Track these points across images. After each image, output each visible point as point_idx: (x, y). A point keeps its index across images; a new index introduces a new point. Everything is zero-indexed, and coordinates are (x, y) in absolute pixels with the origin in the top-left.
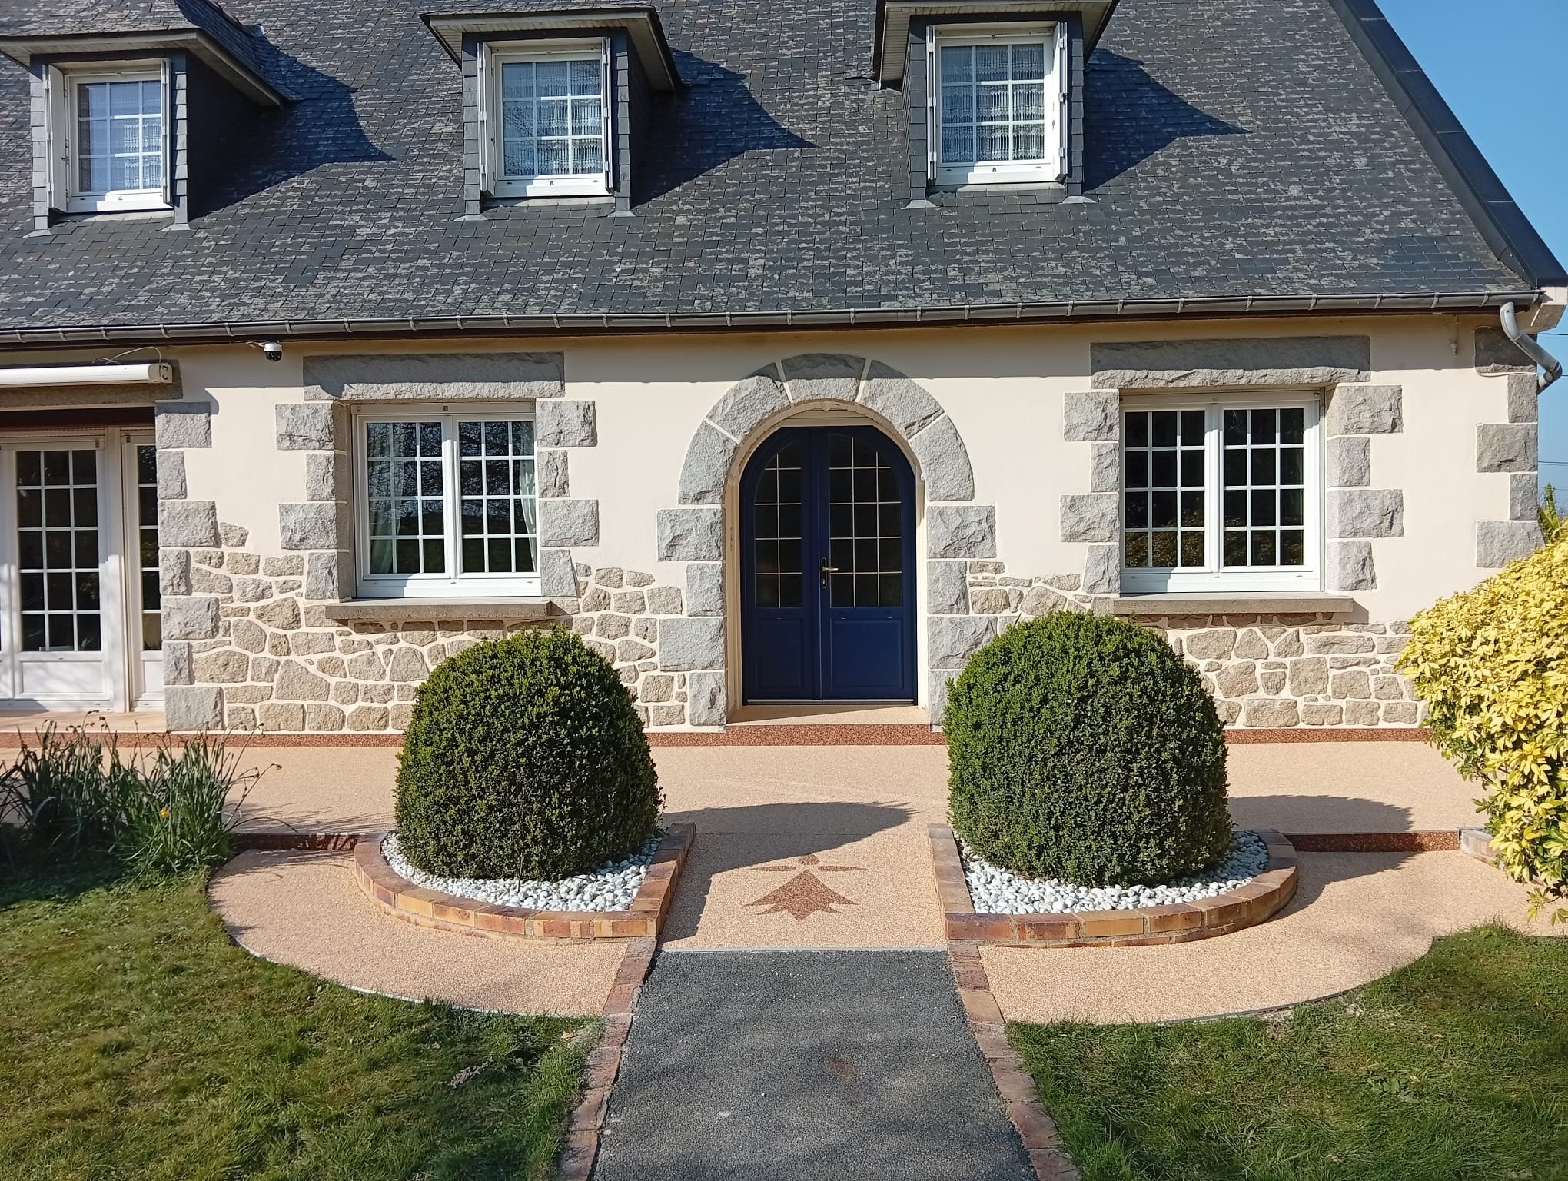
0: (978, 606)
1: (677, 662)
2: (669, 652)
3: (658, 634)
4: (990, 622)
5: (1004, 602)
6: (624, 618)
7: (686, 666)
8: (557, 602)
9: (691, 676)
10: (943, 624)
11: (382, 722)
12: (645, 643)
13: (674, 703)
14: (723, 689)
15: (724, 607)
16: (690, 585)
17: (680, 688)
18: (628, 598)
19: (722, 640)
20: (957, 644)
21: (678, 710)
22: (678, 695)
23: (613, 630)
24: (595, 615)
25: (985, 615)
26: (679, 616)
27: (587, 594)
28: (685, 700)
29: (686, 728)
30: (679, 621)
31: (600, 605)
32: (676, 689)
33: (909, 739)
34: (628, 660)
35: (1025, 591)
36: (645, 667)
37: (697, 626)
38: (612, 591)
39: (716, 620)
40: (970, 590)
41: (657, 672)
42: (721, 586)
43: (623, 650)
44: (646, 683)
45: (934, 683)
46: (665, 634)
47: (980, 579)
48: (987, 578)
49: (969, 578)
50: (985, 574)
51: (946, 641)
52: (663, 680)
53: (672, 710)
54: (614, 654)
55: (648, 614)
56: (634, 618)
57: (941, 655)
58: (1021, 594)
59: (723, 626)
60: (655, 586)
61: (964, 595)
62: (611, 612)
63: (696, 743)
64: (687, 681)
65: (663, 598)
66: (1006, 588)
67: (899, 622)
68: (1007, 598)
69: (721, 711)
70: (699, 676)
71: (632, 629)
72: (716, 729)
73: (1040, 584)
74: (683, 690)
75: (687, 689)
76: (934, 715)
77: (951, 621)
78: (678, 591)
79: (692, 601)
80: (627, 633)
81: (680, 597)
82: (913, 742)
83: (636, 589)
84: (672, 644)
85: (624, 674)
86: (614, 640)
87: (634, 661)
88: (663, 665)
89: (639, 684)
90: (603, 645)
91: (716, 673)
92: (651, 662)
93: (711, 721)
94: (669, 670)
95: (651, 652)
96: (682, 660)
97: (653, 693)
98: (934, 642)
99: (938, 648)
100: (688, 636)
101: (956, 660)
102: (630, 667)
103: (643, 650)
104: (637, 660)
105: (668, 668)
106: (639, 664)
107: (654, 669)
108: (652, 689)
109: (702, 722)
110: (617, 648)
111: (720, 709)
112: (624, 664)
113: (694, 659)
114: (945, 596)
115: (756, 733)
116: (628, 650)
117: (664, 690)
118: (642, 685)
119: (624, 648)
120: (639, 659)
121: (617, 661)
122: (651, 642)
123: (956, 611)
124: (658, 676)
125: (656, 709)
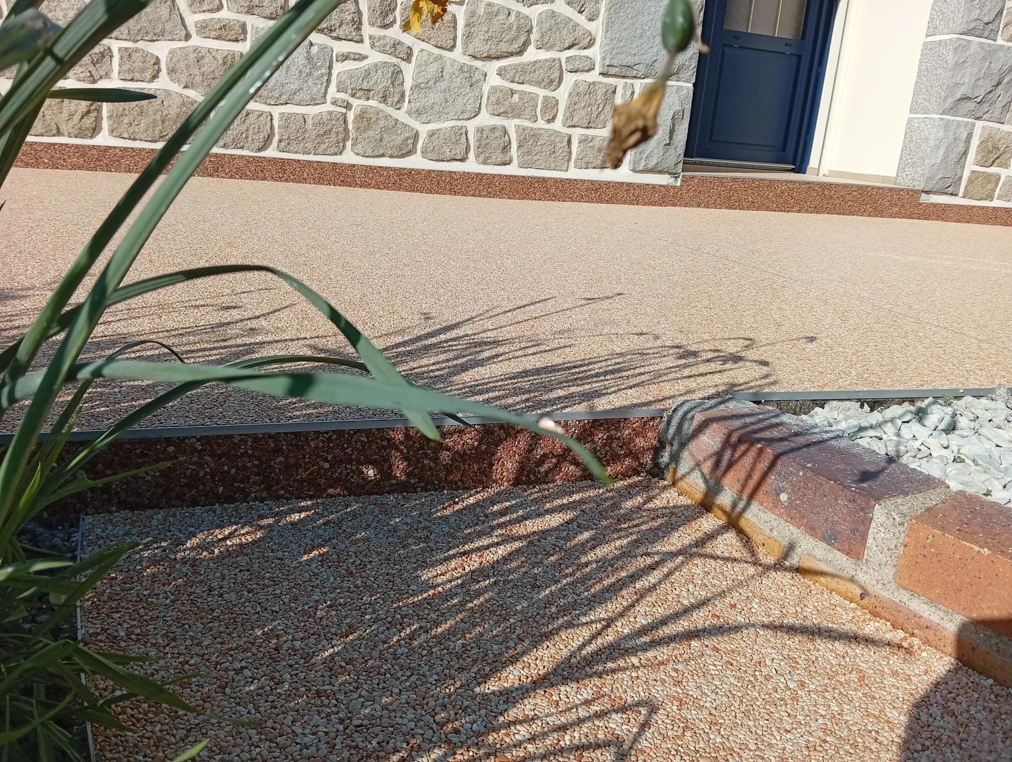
0: (1011, 30)
1: (629, 60)
2: (617, 40)
3: (603, 5)
7: (640, 70)
9: (642, 88)
10: (969, 52)
11: (89, 122)
12: (581, 19)
14: (687, 114)
29: (621, 174)
33: (895, 209)
34: (549, 48)
36: (576, 64)
40: (1008, 4)
41: (593, 76)
43: (546, 26)
44: (575, 94)
46: (616, 7)
51: (968, 76)
52: (600, 92)
54: (528, 33)
69: (680, 150)
72: (664, 180)
76: (929, 179)
82: (898, 215)
84: (625, 26)
85: (540, 74)
86: (532, 7)
87: (560, 51)
88: (607, 62)
89: (562, 94)
90: (513, 14)
91: (681, 87)
92: (587, 57)
93: (664, 166)
94: (613, 72)
95: (589, 39)
96: (637, 58)
97: (583, 113)
98: (953, 76)
99: (957, 85)
100: (651, 17)
101: (971, 105)
102: (554, 60)
103: (576, 33)
104: (565, 49)
105: (613, 71)
106: (567, 58)
107: (588, 71)
108: (583, 105)
109: (650, 166)
110: (534, 24)
111: (679, 147)
112: (544, 55)
113: (655, 58)
114: (984, 9)
115: (719, 189)
116: (554, 30)
117: (600, 109)
118: (567, 96)
119: (548, 24)
120: (569, 48)
121: (531, 49)
122: (591, 20)
123: (986, 34)
124: (594, 83)
125: (585, 140)
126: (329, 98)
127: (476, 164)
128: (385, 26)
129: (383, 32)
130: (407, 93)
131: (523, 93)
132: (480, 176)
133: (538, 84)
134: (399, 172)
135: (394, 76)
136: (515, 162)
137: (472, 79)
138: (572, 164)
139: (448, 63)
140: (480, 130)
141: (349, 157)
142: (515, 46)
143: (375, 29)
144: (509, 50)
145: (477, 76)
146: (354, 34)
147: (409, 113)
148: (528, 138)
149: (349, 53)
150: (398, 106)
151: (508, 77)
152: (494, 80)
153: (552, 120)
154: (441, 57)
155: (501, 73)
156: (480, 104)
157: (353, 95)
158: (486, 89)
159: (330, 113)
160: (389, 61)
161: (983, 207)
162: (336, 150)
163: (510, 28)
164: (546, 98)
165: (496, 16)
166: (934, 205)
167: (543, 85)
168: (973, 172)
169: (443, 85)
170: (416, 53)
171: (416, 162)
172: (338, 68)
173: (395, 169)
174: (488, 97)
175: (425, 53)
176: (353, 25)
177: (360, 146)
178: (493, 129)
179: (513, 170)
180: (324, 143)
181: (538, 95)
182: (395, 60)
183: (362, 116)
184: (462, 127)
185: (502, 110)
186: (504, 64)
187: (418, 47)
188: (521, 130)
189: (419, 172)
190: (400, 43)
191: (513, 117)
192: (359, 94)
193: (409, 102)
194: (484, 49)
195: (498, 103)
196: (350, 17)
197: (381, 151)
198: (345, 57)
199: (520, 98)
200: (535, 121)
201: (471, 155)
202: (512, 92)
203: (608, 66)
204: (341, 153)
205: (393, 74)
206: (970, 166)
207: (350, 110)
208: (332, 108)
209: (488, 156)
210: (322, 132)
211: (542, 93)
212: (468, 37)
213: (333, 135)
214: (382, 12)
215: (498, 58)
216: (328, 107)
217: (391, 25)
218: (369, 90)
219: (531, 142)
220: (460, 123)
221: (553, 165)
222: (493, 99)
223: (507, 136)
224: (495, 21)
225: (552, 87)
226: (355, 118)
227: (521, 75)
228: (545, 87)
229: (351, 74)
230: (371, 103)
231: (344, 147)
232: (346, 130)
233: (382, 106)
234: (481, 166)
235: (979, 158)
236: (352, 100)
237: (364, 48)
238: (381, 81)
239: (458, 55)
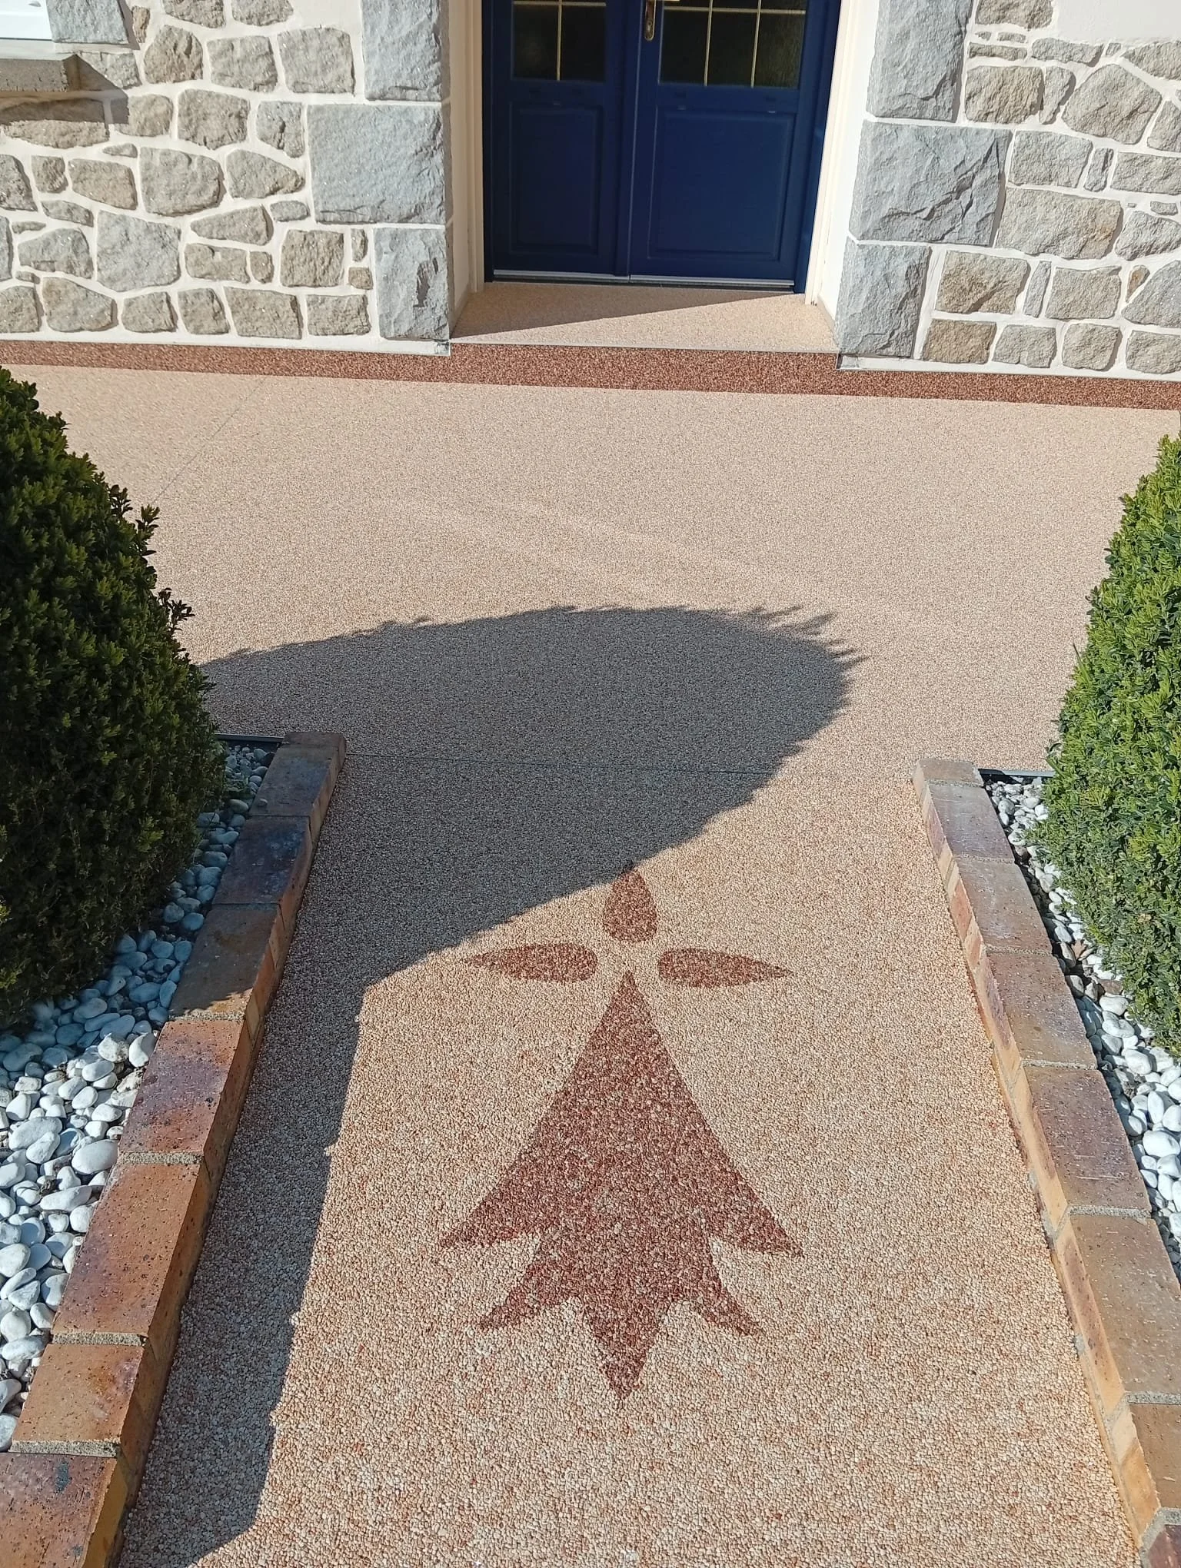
0: (979, 103)
1: (347, 203)
2: (331, 180)
3: (306, 138)
4: (996, 144)
5: (1033, 98)
6: (234, 100)
7: (367, 213)
8: (90, 56)
9: (379, 235)
10: (901, 142)
12: (282, 157)
13: (348, 291)
14: (442, 266)
15: (443, 81)
16: (371, 26)
17: (357, 259)
18: (239, 53)
19: (438, 158)
20: (922, 189)
21: (356, 305)
22: (354, 274)
23: (213, 127)
24: (175, 91)
25: (987, 126)
26: (346, 99)
27: (150, 40)
28: (368, 285)
29: (372, 342)
30: (348, 110)
31: (182, 67)
32: (349, 263)
33: (794, 381)
34: (249, 195)
35: (1082, 74)
36: (285, 211)
37: (387, 124)
38: (204, 35)
39: (426, 109)
40: (969, 64)
41: (310, 225)
42: (436, 31)
43: (238, 171)
44: (289, 246)
45: (861, 270)
46: (321, 138)
47: (994, 41)
48: (1009, 37)
49: (971, 39)
50: (1007, 28)
51: (898, 180)
52: (322, 243)
53: (344, 304)
54: (220, 179)
55: (282, 92)
56: (257, 100)
57: (885, 211)
58: (1072, 80)
59: (442, 123)
60: (294, 24)
61: (955, 77)
62: (206, 84)
63: (394, 376)
64: (371, 245)
65: (312, 55)
66: (1044, 66)
67: (789, 122)
68: (1041, 89)
69: (439, 312)
70: (395, 236)
71: (252, 124)
72: (429, 348)
73: (1118, 59)
74: (364, 264)
75: (370, 261)
76: (849, 336)
77: (919, 133)
78: (344, 39)
79: (376, 61)
80: (241, 133)
81: (348, 53)
82: (801, 389)
83: (253, 31)
84: (336, 161)
85: (244, 226)
86: (218, 150)
87: (262, 198)
88: (321, 209)
89: (275, 247)
90: (195, 161)
91: (427, 230)
92: (296, 203)
93: (420, 331)
94: (332, 219)
95: (294, 180)
96: (357, 199)
97: (304, 269)
98: (875, 180)
99: (880, 194)
100: (369, 146)
101: (914, 223)
102: (255, 210)
103: (277, 175)
104: (267, 195)
105: (331, 217)
106: (272, 205)
107: (302, 218)
108: (302, 260)
109: (402, 333)
110: (224, 169)
111: (438, 307)
112: (243, 204)
113: (381, 198)
114: (915, 77)
115: (507, 359)
116: (248, 173)
117: (326, 263)
118: (280, 250)
119: (240, 169)
120: (273, 193)
121: (227, 198)
122: (294, 156)
123: (929, 113)
124: (312, 233)
125: (313, 302)
126: (14, 273)
127: (188, 334)
128: (57, 191)
129: (56, 197)
130: (95, 260)
131: (226, 250)
132: (194, 349)
133: (243, 238)
134: (100, 347)
135: (76, 243)
136: (233, 330)
137: (164, 240)
138: (305, 329)
139: (132, 224)
140: (183, 296)
141: (47, 334)
142: (206, 198)
143: (47, 194)
144: (199, 203)
145: (171, 234)
146: (24, 202)
147: (102, 282)
148: (243, 302)
149: (23, 223)
150: (88, 275)
151: (204, 233)
152: (190, 238)
153: (269, 278)
154: (124, 218)
155: (196, 227)
156: (178, 266)
157: (38, 268)
158: (182, 248)
159: (17, 289)
160: (67, 227)
161: (964, 374)
162: (32, 326)
163: (194, 178)
164: (254, 255)
165: (175, 166)
166: (868, 373)
167: (248, 239)
168: (936, 322)
169: (131, 249)
170: (96, 215)
171: (119, 335)
172: (18, 240)
173: (95, 345)
174: (186, 258)
175: (104, 215)
176: (21, 193)
177: (55, 321)
178: (197, 294)
179: (233, 339)
180: (18, 320)
181: (244, 252)
182: (75, 226)
183: (49, 289)
184: (162, 293)
185: (203, 272)
186: (197, 219)
187: (97, 208)
188: (232, 293)
189: (122, 346)
190: (75, 207)
191: (220, 279)
192: (43, 266)
193: (99, 270)
194: (168, 205)
195: (197, 263)
196: (15, 186)
197: (78, 325)
198: (21, 229)
199: (223, 257)
200: (247, 282)
201: (180, 323)
202: (213, 250)
203: (322, 212)
204: (38, 330)
205: (73, 241)
206: (931, 310)
207: (38, 283)
208: (19, 283)
209: (198, 324)
210: (12, 309)
211: (249, 248)
212: (149, 192)
213: (25, 311)
214: (48, 177)
215: (189, 212)
216: (14, 283)
217: (63, 187)
218: (52, 262)
219: (246, 307)
220: (159, 289)
221: (280, 333)
222: (191, 260)
223: (215, 302)
224: (174, 172)
225: (261, 241)
226: (44, 292)
227: (220, 228)
228: (251, 242)
229: (29, 246)
230: (59, 274)
231: (40, 323)
232: (38, 305)
233: (71, 277)
234: (194, 336)
235: (944, 301)
236: (37, 273)
237: (39, 217)
238: (62, 250)
239: (141, 213)
